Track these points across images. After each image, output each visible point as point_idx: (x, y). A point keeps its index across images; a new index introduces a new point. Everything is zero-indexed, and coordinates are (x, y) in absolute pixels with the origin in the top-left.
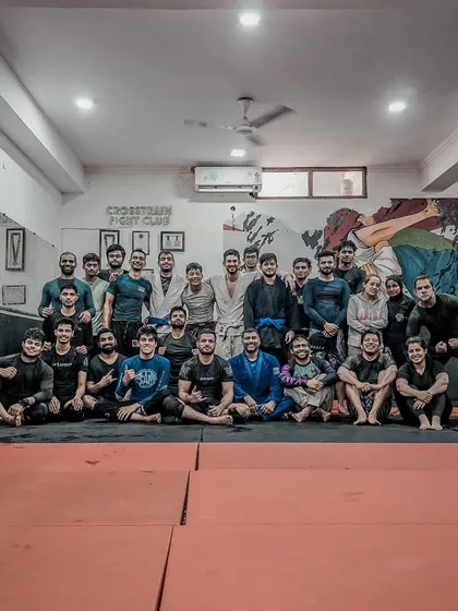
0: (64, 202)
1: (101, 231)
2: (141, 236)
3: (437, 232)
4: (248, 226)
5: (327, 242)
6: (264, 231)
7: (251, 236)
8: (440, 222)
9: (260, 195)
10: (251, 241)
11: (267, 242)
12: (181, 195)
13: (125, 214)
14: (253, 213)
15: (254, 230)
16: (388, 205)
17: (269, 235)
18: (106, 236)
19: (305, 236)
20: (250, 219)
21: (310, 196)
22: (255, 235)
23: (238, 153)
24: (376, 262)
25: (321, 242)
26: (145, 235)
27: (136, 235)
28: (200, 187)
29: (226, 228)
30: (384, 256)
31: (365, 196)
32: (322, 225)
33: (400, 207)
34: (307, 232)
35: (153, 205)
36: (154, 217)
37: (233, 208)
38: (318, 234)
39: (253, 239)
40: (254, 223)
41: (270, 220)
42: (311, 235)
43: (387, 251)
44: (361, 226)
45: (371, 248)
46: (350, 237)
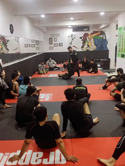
1: (50, 38)
3: (100, 36)
6: (74, 37)
8: (100, 35)
13: (53, 35)
14: (72, 34)
15: (73, 37)
16: (93, 32)
19: (80, 37)
24: (91, 41)
25: (83, 38)
26: (56, 38)
29: (68, 37)
33: (94, 32)
35: (57, 33)
38: (82, 37)
40: (72, 36)
41: (75, 35)
43: (92, 39)
44: (89, 35)
45: (90, 39)
46: (87, 37)
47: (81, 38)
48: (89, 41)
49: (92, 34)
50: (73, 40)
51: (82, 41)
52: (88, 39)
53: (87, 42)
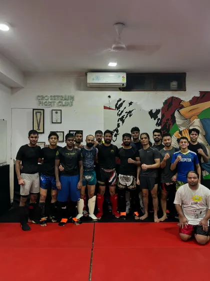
0: (12, 93)
1: (34, 110)
2: (57, 113)
4: (118, 107)
5: (163, 116)
6: (128, 110)
7: (120, 113)
11: (128, 116)
12: (80, 89)
14: (120, 100)
15: (121, 109)
16: (198, 95)
17: (130, 112)
18: (37, 112)
19: (151, 113)
20: (119, 103)
21: (154, 90)
22: (122, 112)
23: (113, 65)
24: (191, 128)
25: (160, 116)
26: (59, 112)
27: (54, 112)
29: (105, 108)
30: (195, 124)
31: (185, 90)
32: (160, 106)
33: (205, 96)
34: (151, 111)
35: (63, 95)
37: (109, 97)
38: (158, 111)
39: (121, 114)
40: (121, 105)
41: (130, 104)
42: (154, 112)
43: (197, 122)
44: (182, 107)
46: (176, 114)
47: (153, 115)
48: (183, 125)
50: (122, 120)
51: (158, 124)
52: (179, 121)
53: (178, 132)
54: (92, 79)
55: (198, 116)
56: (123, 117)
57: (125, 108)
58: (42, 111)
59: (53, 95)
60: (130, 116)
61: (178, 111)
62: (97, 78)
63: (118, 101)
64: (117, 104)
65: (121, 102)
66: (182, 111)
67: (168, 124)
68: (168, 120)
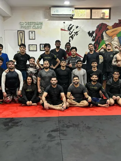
0: (4, 20)
1: (18, 31)
2: (32, 33)
4: (69, 29)
5: (96, 35)
6: (75, 31)
7: (70, 33)
9: (74, 18)
10: (70, 34)
11: (76, 35)
12: (46, 18)
13: (26, 25)
14: (71, 25)
15: (71, 30)
16: (117, 22)
17: (77, 32)
18: (20, 33)
19: (89, 33)
20: (70, 27)
21: (91, 18)
22: (72, 32)
23: (67, 3)
24: (112, 42)
25: (94, 35)
26: (34, 32)
27: (30, 32)
28: (53, 15)
29: (62, 30)
30: (115, 40)
31: (110, 19)
32: (95, 29)
34: (89, 32)
35: (36, 22)
36: (36, 26)
37: (64, 23)
38: (93, 32)
39: (71, 34)
41: (77, 27)
42: (91, 32)
43: (116, 38)
44: (108, 29)
45: (111, 37)
46: (104, 34)
48: (107, 40)
49: (115, 26)
50: (72, 37)
51: (93, 40)
52: (105, 38)
53: (104, 45)
54: (54, 11)
55: (117, 35)
56: (72, 35)
57: (74, 30)
58: (23, 32)
59: (30, 22)
60: (77, 35)
61: (105, 32)
62: (57, 11)
63: (70, 26)
64: (69, 27)
65: (72, 26)
66: (107, 32)
67: (99, 40)
68: (99, 37)
